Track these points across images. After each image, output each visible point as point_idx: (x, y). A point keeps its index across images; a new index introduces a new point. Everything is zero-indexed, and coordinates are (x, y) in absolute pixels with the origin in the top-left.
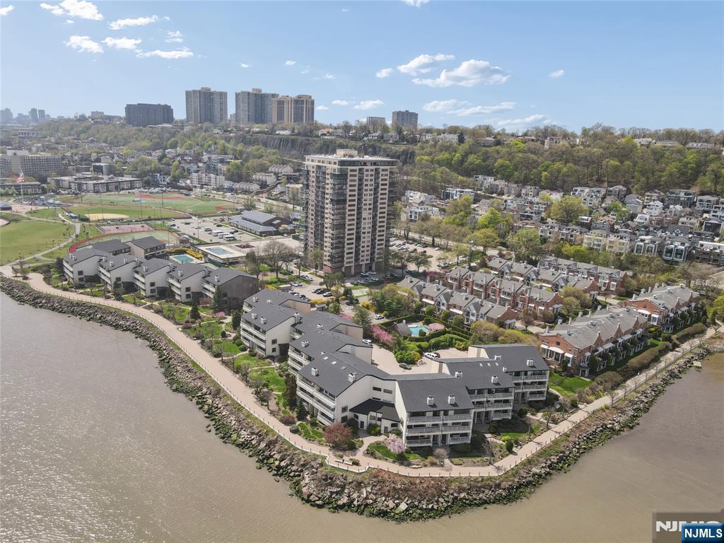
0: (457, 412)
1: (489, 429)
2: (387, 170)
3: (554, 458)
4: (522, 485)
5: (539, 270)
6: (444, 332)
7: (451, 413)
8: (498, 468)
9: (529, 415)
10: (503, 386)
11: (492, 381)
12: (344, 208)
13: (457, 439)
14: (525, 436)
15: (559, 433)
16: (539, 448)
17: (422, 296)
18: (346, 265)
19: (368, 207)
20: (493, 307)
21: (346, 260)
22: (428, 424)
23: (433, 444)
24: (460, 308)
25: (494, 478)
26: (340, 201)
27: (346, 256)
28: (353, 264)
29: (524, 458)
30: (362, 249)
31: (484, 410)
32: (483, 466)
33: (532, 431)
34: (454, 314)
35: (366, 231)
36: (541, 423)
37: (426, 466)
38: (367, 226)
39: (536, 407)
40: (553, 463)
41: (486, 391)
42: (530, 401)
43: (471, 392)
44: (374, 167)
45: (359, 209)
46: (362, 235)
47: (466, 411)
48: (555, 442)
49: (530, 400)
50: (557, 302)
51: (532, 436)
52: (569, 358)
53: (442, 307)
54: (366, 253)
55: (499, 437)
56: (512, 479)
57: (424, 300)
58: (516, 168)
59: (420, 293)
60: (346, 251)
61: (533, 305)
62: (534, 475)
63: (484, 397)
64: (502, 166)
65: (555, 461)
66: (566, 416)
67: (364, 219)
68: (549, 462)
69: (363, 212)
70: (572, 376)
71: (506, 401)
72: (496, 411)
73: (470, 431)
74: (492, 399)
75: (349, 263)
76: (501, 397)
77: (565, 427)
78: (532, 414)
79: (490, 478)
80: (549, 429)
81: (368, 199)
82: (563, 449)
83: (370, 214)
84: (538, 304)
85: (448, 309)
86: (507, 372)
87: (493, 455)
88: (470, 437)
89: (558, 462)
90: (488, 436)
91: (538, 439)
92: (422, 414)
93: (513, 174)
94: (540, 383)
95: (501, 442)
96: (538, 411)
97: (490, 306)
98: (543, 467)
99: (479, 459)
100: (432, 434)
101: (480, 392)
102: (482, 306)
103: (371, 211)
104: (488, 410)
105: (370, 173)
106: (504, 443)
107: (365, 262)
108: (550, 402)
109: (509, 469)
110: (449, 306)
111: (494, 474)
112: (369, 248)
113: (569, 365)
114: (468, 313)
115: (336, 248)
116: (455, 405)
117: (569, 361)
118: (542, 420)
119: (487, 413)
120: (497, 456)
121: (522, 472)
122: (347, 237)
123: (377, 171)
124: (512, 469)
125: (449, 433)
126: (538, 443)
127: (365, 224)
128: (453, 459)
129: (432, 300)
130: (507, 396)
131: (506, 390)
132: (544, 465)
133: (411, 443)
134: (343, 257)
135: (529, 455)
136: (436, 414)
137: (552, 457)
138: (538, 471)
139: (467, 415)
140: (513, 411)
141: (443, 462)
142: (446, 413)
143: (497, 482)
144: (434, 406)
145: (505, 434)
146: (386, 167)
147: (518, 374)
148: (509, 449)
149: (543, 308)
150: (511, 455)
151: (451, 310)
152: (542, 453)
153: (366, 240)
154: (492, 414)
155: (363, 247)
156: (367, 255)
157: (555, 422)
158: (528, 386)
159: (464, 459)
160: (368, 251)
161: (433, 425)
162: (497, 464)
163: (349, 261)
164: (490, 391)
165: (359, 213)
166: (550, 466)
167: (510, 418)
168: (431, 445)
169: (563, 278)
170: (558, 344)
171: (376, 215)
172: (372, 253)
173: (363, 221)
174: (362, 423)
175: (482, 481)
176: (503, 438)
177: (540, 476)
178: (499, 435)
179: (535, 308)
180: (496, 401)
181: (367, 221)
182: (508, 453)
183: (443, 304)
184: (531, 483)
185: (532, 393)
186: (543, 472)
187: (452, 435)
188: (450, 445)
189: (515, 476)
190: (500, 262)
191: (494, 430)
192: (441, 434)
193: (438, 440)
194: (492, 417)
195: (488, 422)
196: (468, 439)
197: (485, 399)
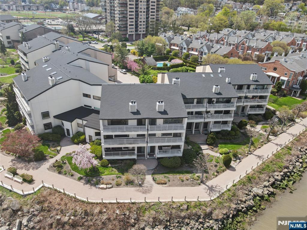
0: (166, 121)
1: (207, 140)
3: (278, 175)
4: (241, 211)
5: (254, 34)
6: (182, 65)
7: (160, 122)
8: (211, 189)
9: (248, 127)
10: (225, 95)
11: (213, 91)
13: (166, 152)
14: (243, 149)
15: (281, 145)
16: (260, 162)
17: (171, 45)
18: (129, 33)
20: (221, 47)
21: (129, 30)
22: (133, 134)
23: (138, 156)
24: (196, 51)
25: (205, 204)
27: (129, 27)
28: (134, 33)
29: (244, 175)
30: (140, 23)
31: (202, 120)
32: (193, 185)
33: (253, 144)
34: (192, 54)
35: (142, 10)
36: (261, 135)
37: (118, 185)
38: (143, 7)
39: (256, 119)
40: (276, 180)
41: (206, 101)
42: (250, 115)
43: (188, 101)
47: (178, 120)
48: (277, 156)
49: (249, 113)
50: (268, 49)
51: (252, 148)
52: (284, 81)
53: (184, 51)
54: (142, 26)
55: (216, 149)
56: (228, 204)
57: (172, 47)
59: (169, 42)
60: (129, 23)
61: (250, 52)
62: (255, 196)
63: (203, 107)
65: (279, 178)
66: (284, 129)
68: (272, 180)
70: (285, 96)
71: (227, 112)
72: (215, 122)
73: (182, 144)
74: (212, 110)
75: (131, 32)
76: (222, 108)
77: (285, 139)
78: (252, 126)
79: (199, 205)
80: (269, 141)
82: (286, 164)
84: (255, 50)
85: (188, 51)
86: (230, 83)
87: (206, 172)
88: (182, 149)
89: (282, 179)
90: (204, 147)
91: (258, 152)
92: (123, 122)
94: (261, 97)
95: (218, 155)
96: (257, 124)
97: (219, 47)
98: (265, 186)
99: (189, 176)
100: (136, 146)
101: (200, 101)
102: (212, 47)
104: (207, 120)
106: (221, 156)
107: (142, 33)
108: (268, 116)
109: (225, 189)
110: (189, 49)
111: (205, 197)
112: (145, 23)
113: (283, 87)
114: (202, 52)
115: (122, 21)
116: (165, 113)
117: (283, 83)
118: (261, 132)
119: (206, 124)
120: (211, 172)
121: (240, 193)
122: (129, 13)
124: (229, 190)
125: (157, 145)
126: (259, 157)
127: (141, 5)
128: (156, 176)
129: (178, 46)
130: (229, 107)
131: (228, 101)
132: (267, 184)
133: (110, 155)
134: (127, 27)
135: (250, 171)
136: (140, 122)
137: (276, 173)
138: (260, 192)
139: (179, 125)
140: (233, 123)
141: (143, 180)
142: (153, 122)
143: (208, 210)
144: (138, 113)
145: (223, 145)
147: (240, 87)
148: (227, 164)
149: (258, 53)
150: (228, 171)
151: (190, 52)
152: (263, 169)
153: (142, 17)
154: (211, 125)
155: (141, 22)
156: (144, 28)
157: (275, 134)
158: (249, 100)
159: (171, 176)
160: (144, 25)
161: (138, 135)
162: (210, 183)
163: (131, 30)
164: (210, 101)
166: (273, 185)
167: (229, 129)
168: (135, 157)
169: (272, 37)
170: (275, 69)
172: (147, 27)
173: (140, 3)
174: (68, 130)
175: (187, 209)
176: (220, 151)
177: (262, 197)
178: (217, 146)
179: (251, 53)
180: (216, 112)
181: (143, 3)
182: (224, 168)
183: (185, 49)
184: (251, 209)
185: (252, 107)
186: (266, 192)
187: (160, 148)
188: (158, 158)
189: (231, 201)
190: (228, 31)
191: (211, 141)
192: (148, 145)
193: (144, 152)
194: (210, 127)
195: (206, 133)
196: (179, 152)
197: (204, 110)
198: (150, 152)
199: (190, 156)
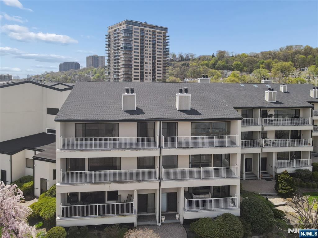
2: (161, 33)
11: (267, 99)
12: (131, 54)
19: (148, 55)
23: (140, 217)
26: (128, 49)
31: (258, 150)
35: (148, 71)
38: (148, 68)
44: (151, 29)
45: (142, 56)
46: (145, 75)
58: (245, 66)
63: (256, 124)
64: (237, 65)
67: (146, 63)
69: (145, 58)
74: (271, 128)
81: (148, 50)
83: (150, 60)
90: (275, 201)
93: (243, 68)
100: (135, 188)
103: (151, 59)
105: (148, 33)
116: (193, 112)
122: (133, 74)
123: (154, 32)
125: (183, 184)
127: (147, 67)
146: (160, 31)
153: (148, 78)
164: (265, 114)
165: (142, 59)
167: (310, 168)
168: (132, 219)
171: (155, 62)
173: (145, 65)
181: (148, 65)
188: (187, 223)
191: (288, 187)
192: (162, 187)
193: (154, 211)
194: (274, 165)
195: (267, 177)
196: (232, 205)
197: (258, 129)
198: (165, 209)
199: (259, 212)
